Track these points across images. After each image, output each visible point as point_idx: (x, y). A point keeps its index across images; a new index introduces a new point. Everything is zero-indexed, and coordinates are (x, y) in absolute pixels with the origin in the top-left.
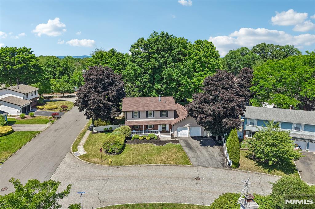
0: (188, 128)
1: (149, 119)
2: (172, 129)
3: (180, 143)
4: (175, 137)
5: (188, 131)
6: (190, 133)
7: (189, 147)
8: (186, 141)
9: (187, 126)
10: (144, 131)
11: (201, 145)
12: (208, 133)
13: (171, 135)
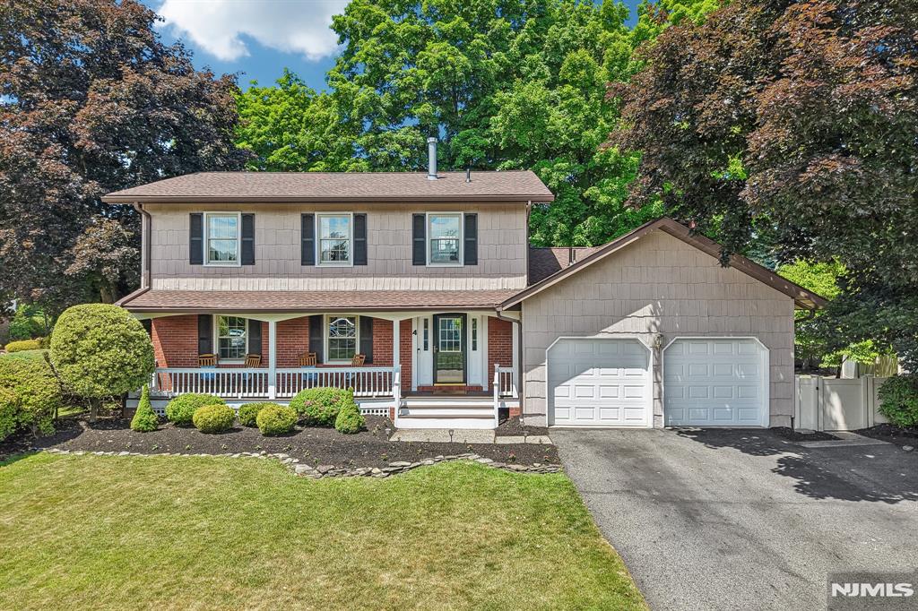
0: (648, 341)
1: (322, 274)
2: (507, 362)
3: (569, 463)
4: (528, 421)
5: (645, 377)
6: (665, 398)
7: (660, 500)
8: (627, 452)
9: (639, 325)
10: (272, 371)
11: (800, 488)
12: (835, 399)
13: (495, 413)
